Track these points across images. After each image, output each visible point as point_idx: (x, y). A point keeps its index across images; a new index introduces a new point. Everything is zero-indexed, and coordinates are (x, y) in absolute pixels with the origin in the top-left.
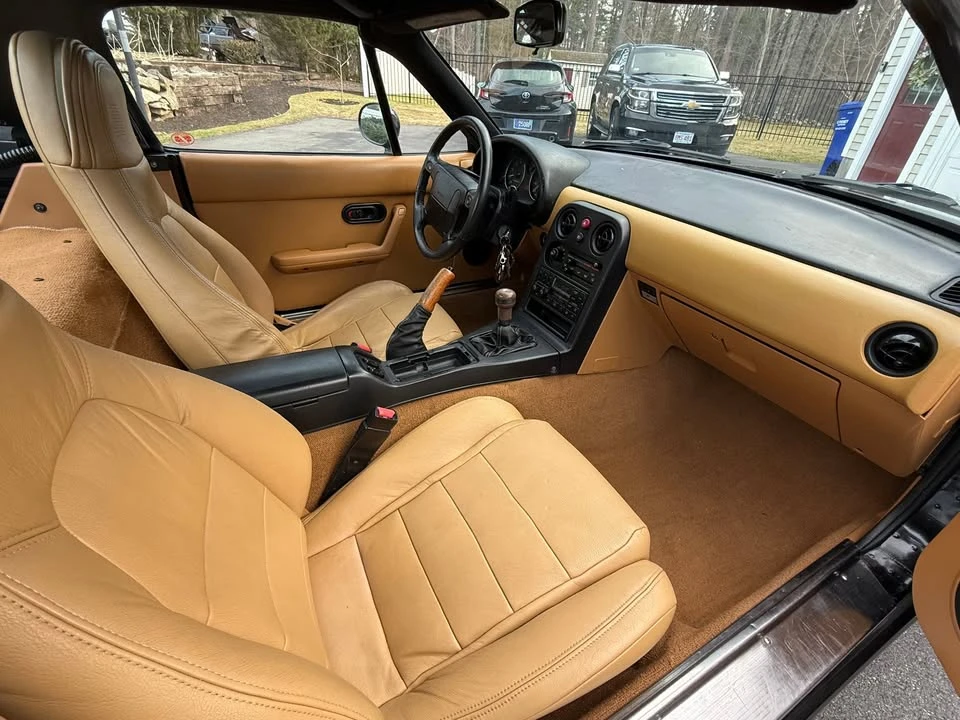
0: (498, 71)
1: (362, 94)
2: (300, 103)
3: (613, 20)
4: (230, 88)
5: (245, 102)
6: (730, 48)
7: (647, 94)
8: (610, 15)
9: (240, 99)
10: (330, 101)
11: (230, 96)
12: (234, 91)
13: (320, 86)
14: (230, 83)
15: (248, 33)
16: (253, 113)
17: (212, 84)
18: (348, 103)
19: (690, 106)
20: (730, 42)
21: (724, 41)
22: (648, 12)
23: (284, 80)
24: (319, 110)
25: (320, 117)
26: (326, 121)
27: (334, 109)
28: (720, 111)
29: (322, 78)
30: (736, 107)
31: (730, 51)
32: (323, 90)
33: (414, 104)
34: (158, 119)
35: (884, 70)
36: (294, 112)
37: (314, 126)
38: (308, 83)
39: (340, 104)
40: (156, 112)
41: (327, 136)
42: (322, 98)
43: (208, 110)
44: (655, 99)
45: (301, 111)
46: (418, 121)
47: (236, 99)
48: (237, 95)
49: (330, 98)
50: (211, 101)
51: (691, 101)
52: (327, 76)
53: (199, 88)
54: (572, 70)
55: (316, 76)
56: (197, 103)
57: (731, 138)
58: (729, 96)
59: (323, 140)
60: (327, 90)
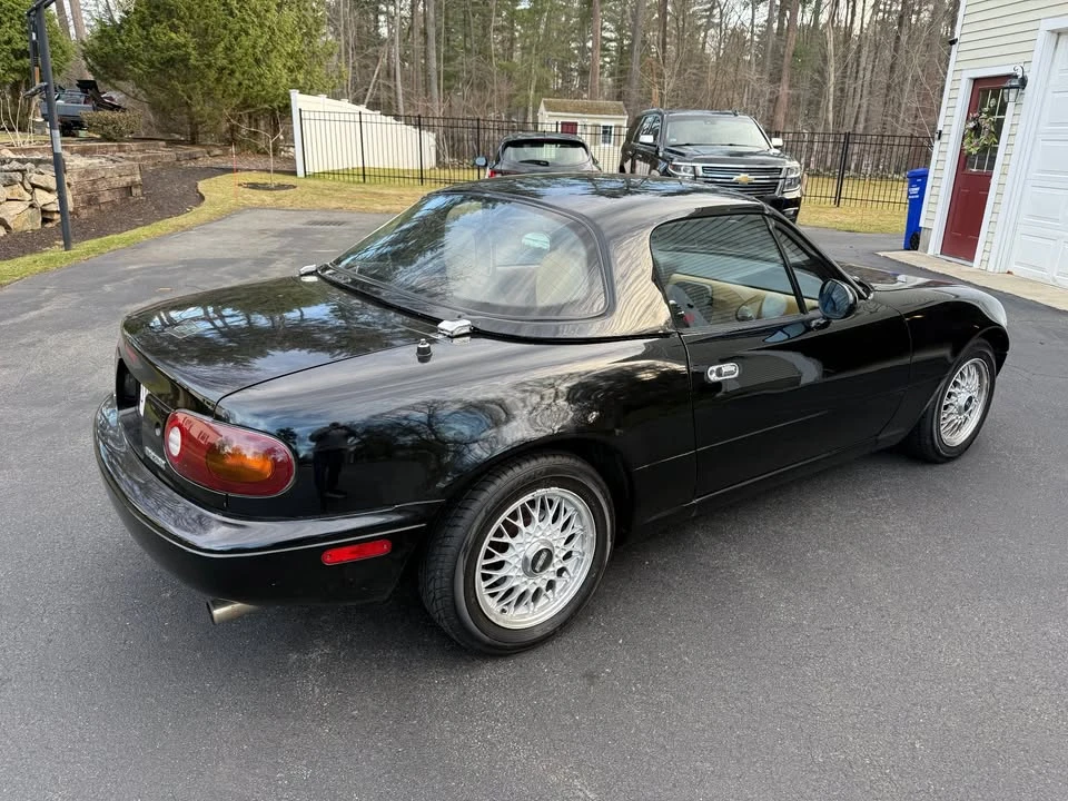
0: (510, 150)
1: (294, 173)
2: (219, 191)
3: (620, 49)
4: (129, 179)
5: (143, 195)
6: (786, 87)
7: (691, 169)
8: (613, 44)
9: (139, 191)
10: (254, 186)
11: (128, 189)
12: (133, 182)
13: (229, 165)
14: (128, 172)
15: (111, 99)
16: (159, 208)
17: (109, 175)
18: (281, 187)
19: (743, 180)
20: (785, 79)
21: (775, 79)
22: (668, 40)
23: (178, 160)
24: (244, 199)
25: (251, 209)
26: (264, 214)
27: (265, 196)
28: (778, 183)
29: (226, 154)
30: (795, 179)
31: (787, 91)
32: (237, 170)
33: (370, 183)
34: (49, 225)
35: (939, 138)
36: (213, 204)
37: (254, 222)
38: (209, 162)
39: (272, 189)
40: (49, 217)
41: (284, 233)
42: (241, 181)
43: (103, 207)
44: (701, 173)
45: (222, 201)
46: (388, 207)
47: (134, 191)
48: (136, 187)
49: (251, 181)
50: (106, 197)
51: (743, 175)
52: (233, 149)
53: (94, 182)
54: (576, 124)
55: (218, 152)
56: (91, 201)
57: (796, 213)
58: (784, 167)
59: (286, 241)
60: (242, 170)
